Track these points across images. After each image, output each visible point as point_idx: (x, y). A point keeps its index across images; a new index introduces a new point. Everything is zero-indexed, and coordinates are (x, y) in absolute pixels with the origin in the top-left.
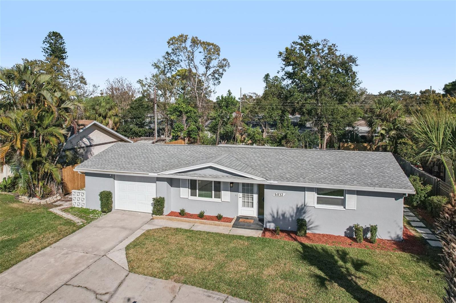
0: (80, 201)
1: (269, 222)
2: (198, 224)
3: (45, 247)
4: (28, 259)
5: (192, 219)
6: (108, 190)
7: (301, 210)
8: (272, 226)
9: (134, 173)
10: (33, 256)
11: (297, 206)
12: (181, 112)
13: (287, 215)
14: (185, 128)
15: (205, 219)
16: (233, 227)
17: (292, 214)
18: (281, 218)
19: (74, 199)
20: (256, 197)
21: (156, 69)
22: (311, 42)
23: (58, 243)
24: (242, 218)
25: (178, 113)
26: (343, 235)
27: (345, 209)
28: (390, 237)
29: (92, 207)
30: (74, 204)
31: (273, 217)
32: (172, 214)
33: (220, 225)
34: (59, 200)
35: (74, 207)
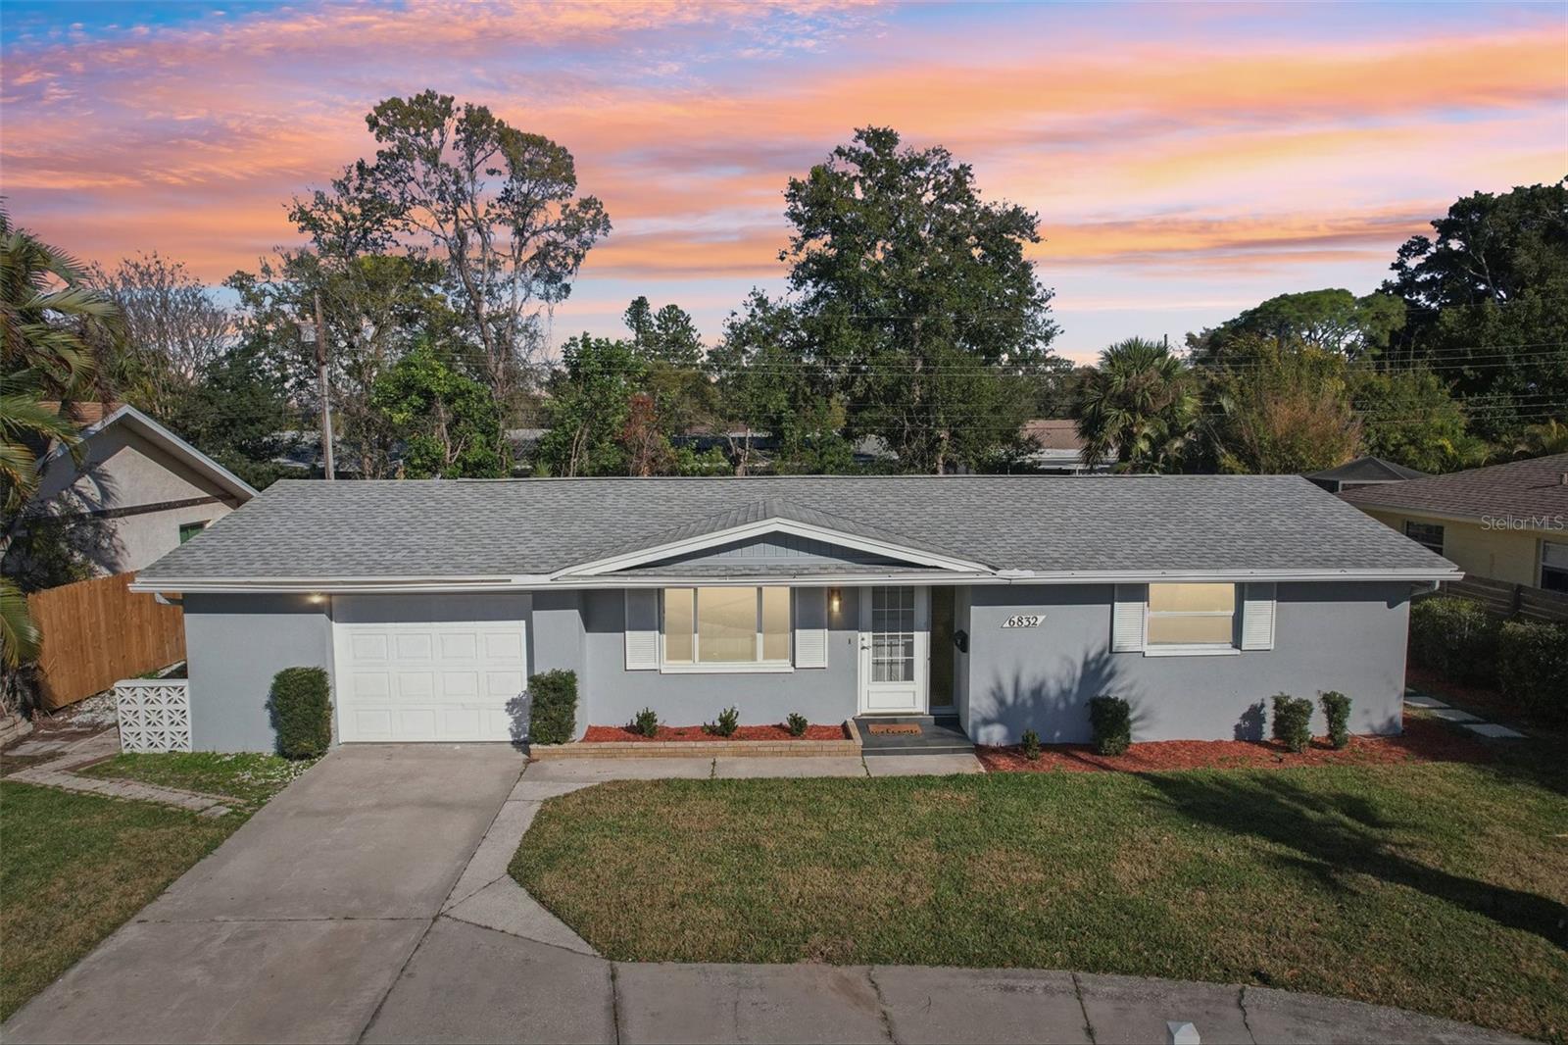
0: (166, 727)
1: (987, 722)
2: (727, 759)
3: (116, 926)
6: (311, 665)
7: (1098, 669)
8: (995, 735)
11: (1087, 656)
12: (428, 396)
13: (1052, 689)
14: (449, 455)
16: (864, 753)
17: (1066, 685)
18: (1030, 703)
19: (130, 718)
22: (898, 152)
23: (163, 898)
25: (418, 402)
26: (1229, 736)
27: (1238, 652)
28: (1370, 726)
29: (228, 746)
30: (132, 740)
31: (1002, 702)
32: (596, 734)
33: (813, 753)
34: (29, 736)
35: (134, 756)
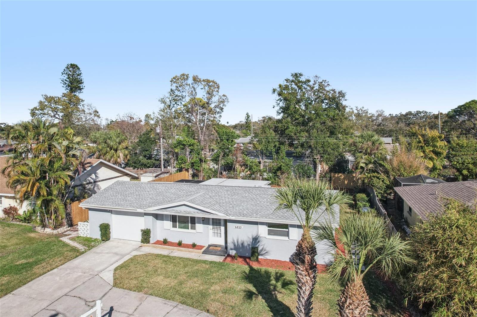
0: (85, 231)
1: (231, 249)
2: (176, 251)
3: (54, 269)
4: (40, 278)
5: (171, 247)
6: (107, 223)
7: (256, 240)
8: (233, 253)
9: (126, 209)
10: (44, 275)
11: (253, 236)
12: (184, 145)
13: (246, 244)
14: (189, 160)
15: (182, 247)
16: (203, 253)
17: (249, 243)
18: (241, 246)
19: (80, 229)
20: (223, 228)
21: (163, 105)
22: (303, 79)
23: (63, 265)
24: (212, 246)
25: (182, 146)
26: (288, 260)
27: (289, 240)
28: (325, 262)
29: (94, 237)
30: (80, 233)
31: (235, 245)
32: (158, 242)
33: (192, 252)
34: (69, 230)
35: (80, 236)
